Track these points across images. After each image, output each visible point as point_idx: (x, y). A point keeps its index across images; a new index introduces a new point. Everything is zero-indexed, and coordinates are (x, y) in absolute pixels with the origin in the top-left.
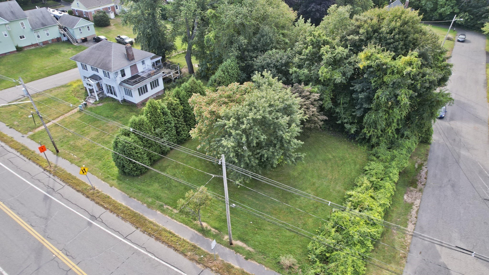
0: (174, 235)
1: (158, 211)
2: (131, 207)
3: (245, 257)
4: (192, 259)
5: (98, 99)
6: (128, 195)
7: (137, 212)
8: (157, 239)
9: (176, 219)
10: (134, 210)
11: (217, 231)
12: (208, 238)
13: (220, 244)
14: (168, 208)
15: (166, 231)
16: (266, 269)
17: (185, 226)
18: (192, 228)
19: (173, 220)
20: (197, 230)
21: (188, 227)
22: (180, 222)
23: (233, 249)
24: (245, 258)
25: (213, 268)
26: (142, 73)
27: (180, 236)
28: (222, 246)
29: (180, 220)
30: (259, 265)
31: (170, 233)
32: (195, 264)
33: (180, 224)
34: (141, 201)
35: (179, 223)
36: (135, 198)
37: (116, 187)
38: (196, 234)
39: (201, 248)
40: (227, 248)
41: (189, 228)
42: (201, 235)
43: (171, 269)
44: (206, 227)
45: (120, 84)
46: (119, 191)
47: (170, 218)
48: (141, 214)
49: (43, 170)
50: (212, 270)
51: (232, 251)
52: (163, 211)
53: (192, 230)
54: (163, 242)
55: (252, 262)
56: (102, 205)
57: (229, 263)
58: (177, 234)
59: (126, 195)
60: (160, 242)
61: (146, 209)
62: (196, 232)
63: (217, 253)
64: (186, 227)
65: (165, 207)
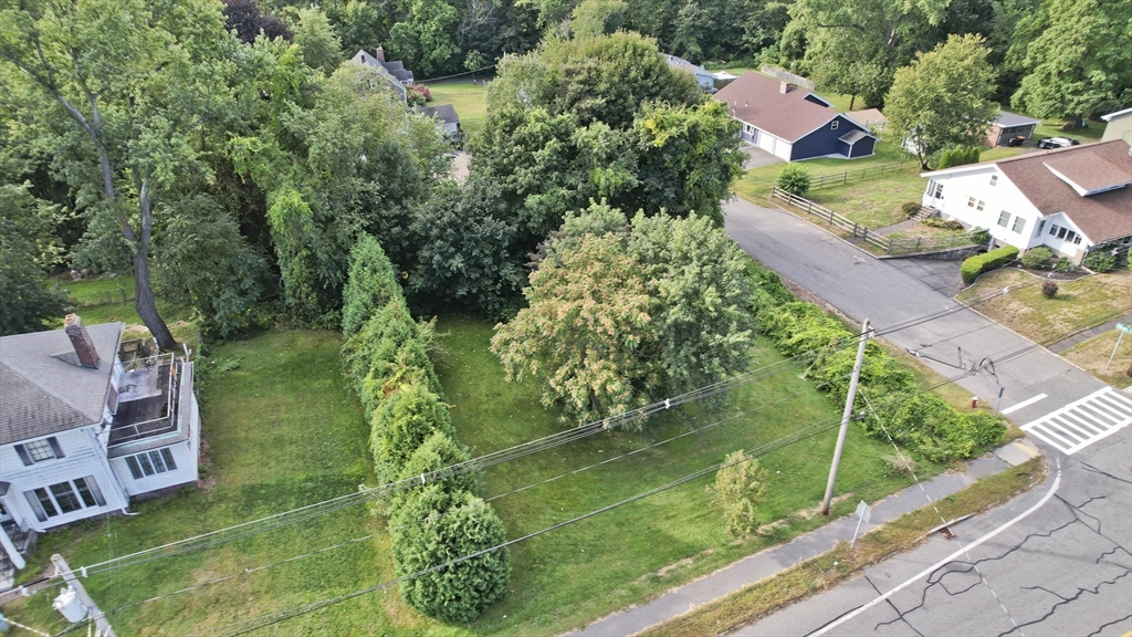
0: (759, 586)
1: (669, 591)
4: (831, 585)
6: (571, 629)
7: (645, 629)
8: (749, 621)
9: (716, 568)
11: (781, 521)
12: (794, 540)
13: (817, 527)
14: (672, 571)
15: (740, 595)
16: (895, 495)
17: (741, 561)
18: (754, 552)
19: (714, 573)
20: (765, 547)
22: (727, 564)
23: (836, 516)
25: (871, 559)
26: (126, 394)
27: (767, 578)
28: (824, 528)
29: (720, 563)
30: (884, 500)
31: (750, 590)
32: (845, 582)
33: (732, 565)
34: (617, 609)
35: (728, 567)
36: (593, 619)
38: (774, 551)
39: (815, 557)
40: (834, 522)
41: (753, 556)
42: (780, 546)
43: (843, 623)
44: (767, 531)
45: (111, 455)
47: (705, 577)
48: (660, 623)
50: (871, 563)
51: (841, 519)
52: (676, 580)
53: (759, 553)
54: (766, 613)
55: (876, 504)
57: (865, 534)
58: (759, 582)
59: (568, 633)
60: (761, 618)
61: (645, 608)
62: (769, 550)
63: (837, 541)
65: (662, 572)
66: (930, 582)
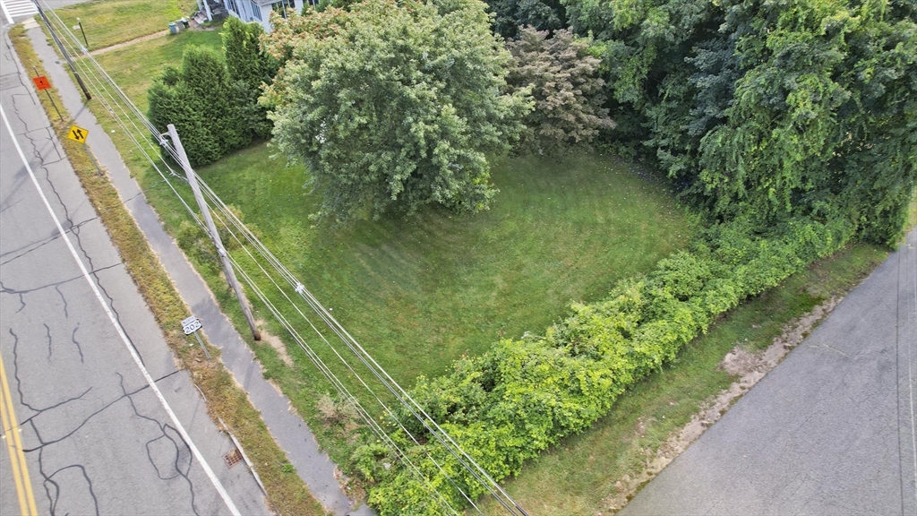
0: (172, 290)
1: (174, 240)
2: (138, 222)
3: (265, 371)
4: (172, 345)
5: (210, 19)
6: (148, 198)
7: (143, 232)
8: (141, 290)
10: (139, 228)
12: (225, 315)
13: (240, 332)
15: (164, 279)
16: (290, 408)
17: (201, 279)
18: (210, 286)
19: (190, 263)
20: (215, 293)
21: (205, 283)
22: (198, 270)
23: (254, 348)
24: (264, 374)
25: (196, 374)
27: (180, 296)
28: (240, 338)
30: (281, 395)
31: (168, 285)
32: (173, 354)
33: (197, 273)
34: (161, 215)
36: (154, 207)
37: (137, 180)
38: (211, 301)
40: (246, 344)
41: (206, 286)
42: (217, 304)
43: (128, 350)
44: (237, 294)
46: (139, 188)
48: (145, 237)
49: (48, 124)
50: (191, 376)
51: (251, 352)
53: (209, 290)
54: (146, 299)
55: (274, 386)
56: (95, 206)
57: (230, 372)
58: (177, 290)
59: (145, 197)
61: (160, 230)
62: (213, 296)
63: (221, 348)
64: (202, 283)
66: (166, 427)
